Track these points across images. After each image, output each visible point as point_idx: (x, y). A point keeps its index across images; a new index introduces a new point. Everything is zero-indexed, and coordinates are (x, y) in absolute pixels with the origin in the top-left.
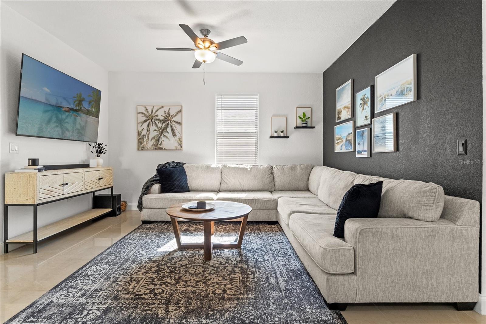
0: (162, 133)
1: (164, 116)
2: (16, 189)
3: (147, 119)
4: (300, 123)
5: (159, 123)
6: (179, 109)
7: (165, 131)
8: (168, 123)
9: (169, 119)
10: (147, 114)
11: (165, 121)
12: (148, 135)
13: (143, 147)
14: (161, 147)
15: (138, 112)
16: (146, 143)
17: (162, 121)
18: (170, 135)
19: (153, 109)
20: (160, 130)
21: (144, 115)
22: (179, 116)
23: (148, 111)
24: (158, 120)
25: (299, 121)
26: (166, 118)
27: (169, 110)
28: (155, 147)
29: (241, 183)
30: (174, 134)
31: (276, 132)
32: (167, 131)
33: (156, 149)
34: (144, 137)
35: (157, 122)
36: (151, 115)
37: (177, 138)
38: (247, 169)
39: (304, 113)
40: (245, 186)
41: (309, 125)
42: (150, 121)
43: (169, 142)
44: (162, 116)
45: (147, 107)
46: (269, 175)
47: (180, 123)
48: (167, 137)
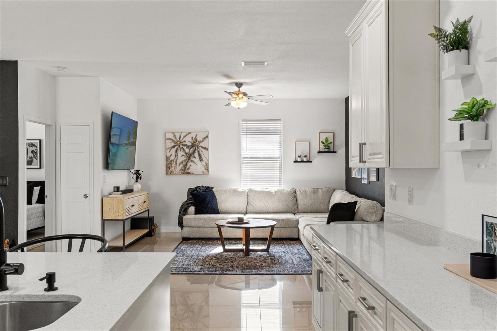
0: (189, 158)
1: (191, 142)
2: (111, 209)
3: (175, 145)
4: (322, 148)
5: (187, 149)
6: (206, 135)
7: (192, 156)
8: (196, 148)
9: (196, 145)
10: (175, 140)
11: (192, 146)
12: (177, 160)
13: (171, 172)
14: (189, 171)
15: (167, 138)
16: (175, 168)
17: (190, 147)
18: (197, 160)
19: (181, 135)
20: (188, 155)
21: (172, 141)
22: (206, 141)
23: (176, 137)
24: (186, 145)
25: (322, 145)
26: (194, 144)
27: (196, 136)
28: (182, 172)
29: (267, 206)
30: (201, 159)
31: (299, 157)
32: (194, 156)
33: (183, 174)
34: (172, 162)
35: (185, 148)
36: (179, 141)
37: (204, 163)
38: (271, 193)
39: (326, 138)
40: (270, 208)
41: (332, 150)
42: (178, 146)
43: (196, 166)
44: (189, 141)
45: (175, 133)
46: (292, 198)
47: (206, 149)
48: (194, 162)
